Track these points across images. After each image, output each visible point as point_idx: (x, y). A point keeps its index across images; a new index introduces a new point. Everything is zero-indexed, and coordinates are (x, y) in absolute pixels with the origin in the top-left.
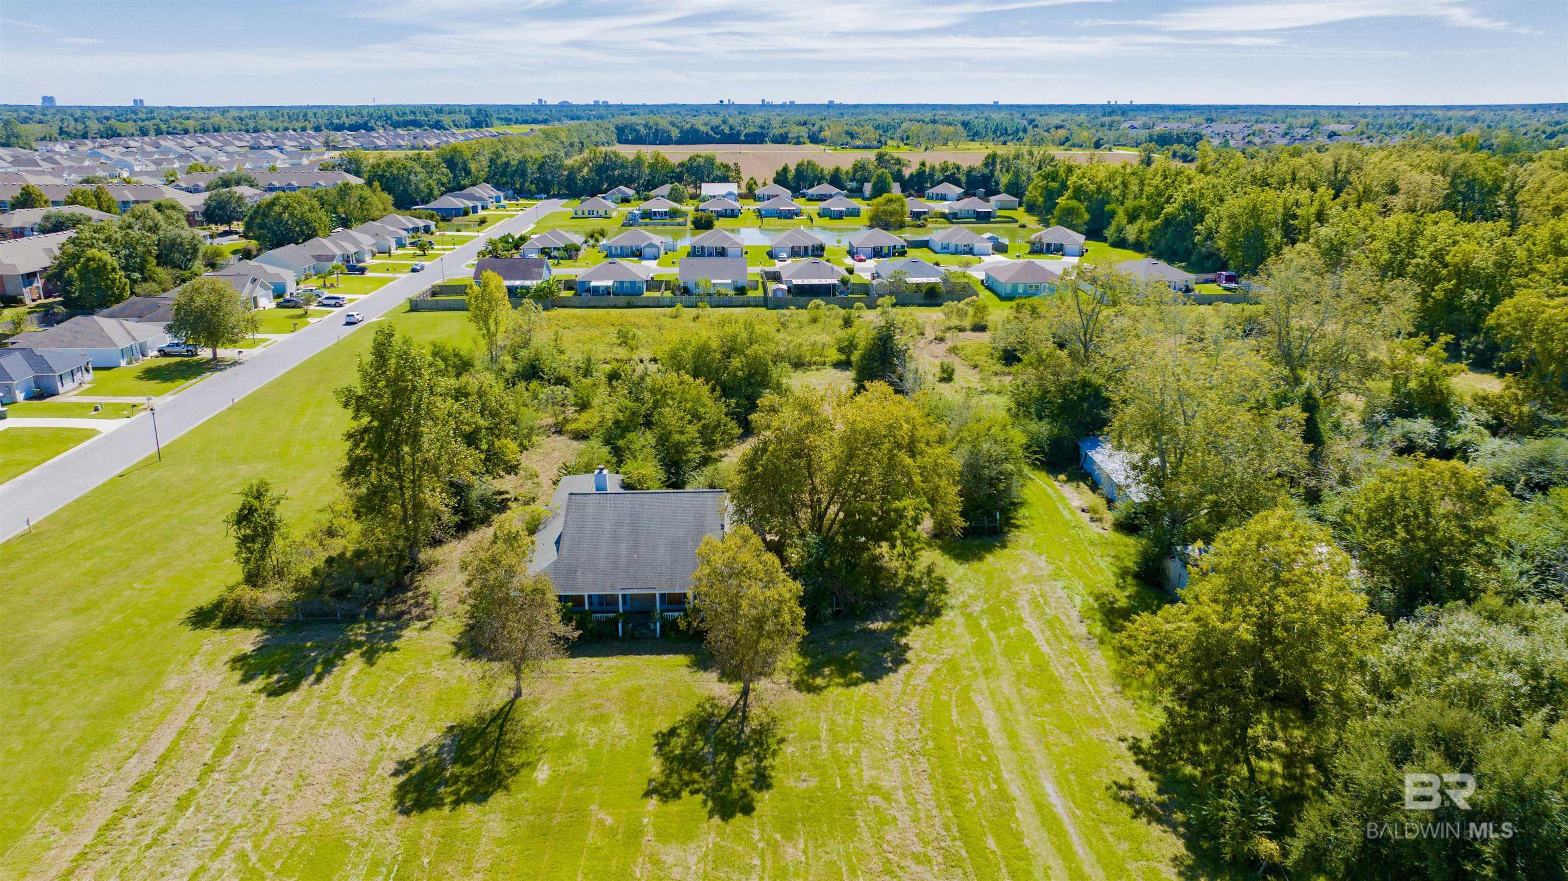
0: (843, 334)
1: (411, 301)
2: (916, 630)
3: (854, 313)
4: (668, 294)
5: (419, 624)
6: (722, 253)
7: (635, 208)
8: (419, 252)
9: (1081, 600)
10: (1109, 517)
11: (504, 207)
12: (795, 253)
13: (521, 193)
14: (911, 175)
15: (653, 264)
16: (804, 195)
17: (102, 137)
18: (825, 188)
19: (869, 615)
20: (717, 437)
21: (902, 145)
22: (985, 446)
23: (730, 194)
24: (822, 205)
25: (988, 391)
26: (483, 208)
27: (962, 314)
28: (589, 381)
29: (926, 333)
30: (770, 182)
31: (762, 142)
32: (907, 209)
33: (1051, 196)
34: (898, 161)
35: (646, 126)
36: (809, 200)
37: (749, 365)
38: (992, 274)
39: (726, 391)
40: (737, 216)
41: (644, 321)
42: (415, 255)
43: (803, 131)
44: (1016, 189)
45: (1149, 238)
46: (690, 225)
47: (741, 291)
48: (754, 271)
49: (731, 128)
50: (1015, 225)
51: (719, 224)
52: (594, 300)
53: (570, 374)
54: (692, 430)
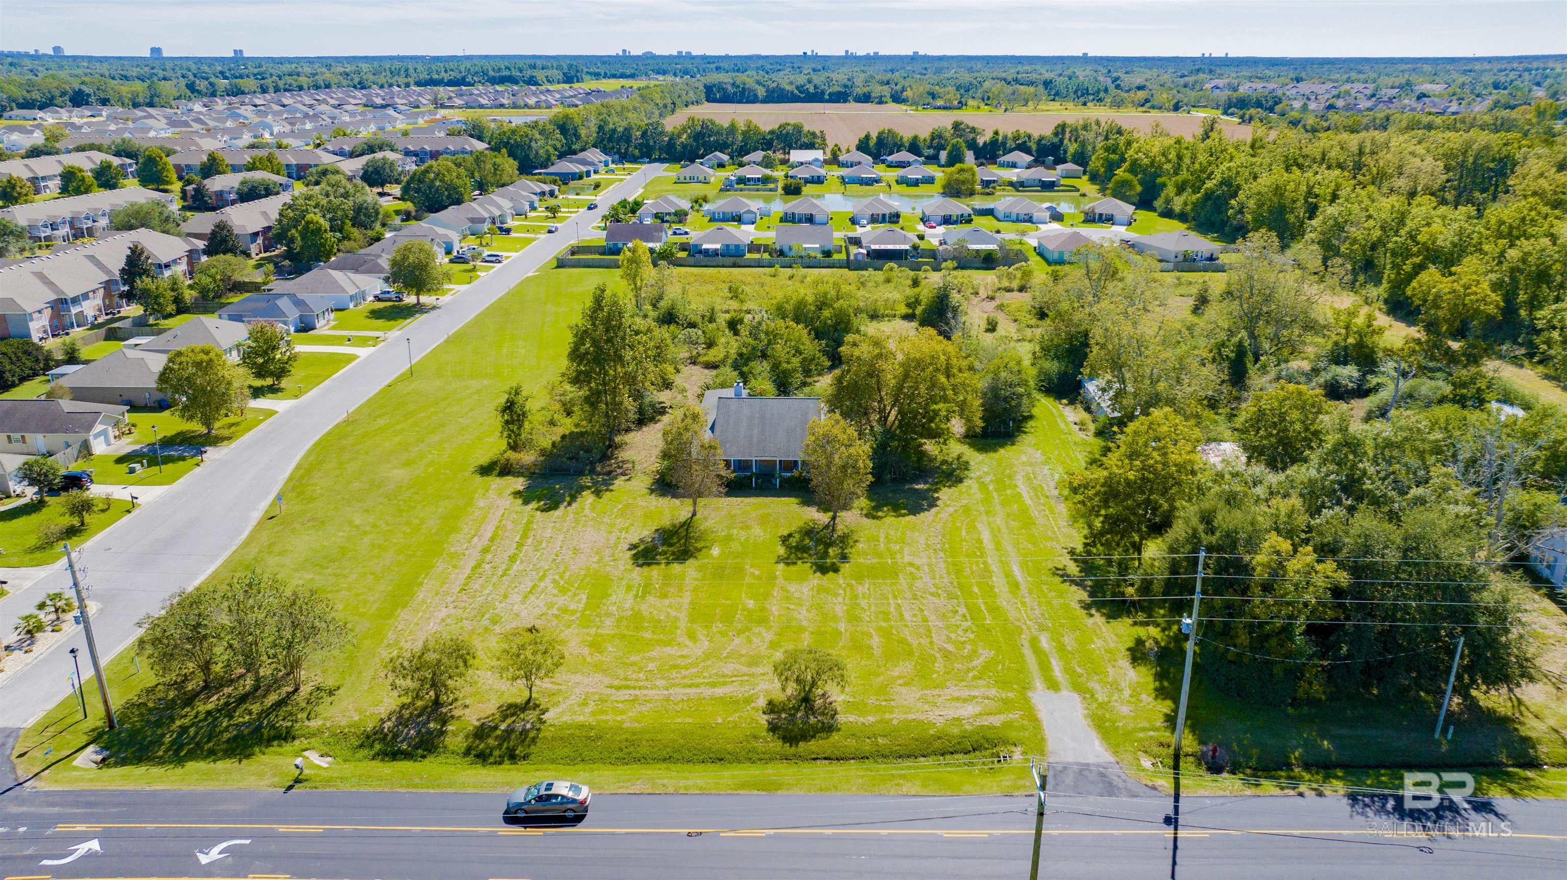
0: (910, 292)
1: (558, 259)
2: (945, 490)
3: (921, 274)
4: (766, 256)
5: (623, 478)
6: (810, 219)
7: (731, 173)
8: (550, 215)
9: (1059, 474)
10: (1092, 427)
11: (613, 171)
12: (874, 219)
13: (624, 157)
14: (985, 143)
15: (750, 228)
16: (883, 162)
17: (228, 95)
18: (904, 156)
19: (916, 479)
20: (813, 367)
21: (982, 105)
22: (1003, 375)
23: (816, 160)
24: (900, 172)
25: (1023, 340)
26: (596, 172)
27: (1010, 277)
28: (714, 325)
29: (981, 292)
30: (853, 148)
31: (845, 101)
32: (978, 178)
33: (1111, 167)
34: (973, 130)
35: (733, 84)
36: (889, 166)
37: (836, 315)
38: (1043, 242)
39: (818, 335)
40: (822, 183)
41: (749, 279)
42: (547, 217)
43: (886, 91)
44: (1081, 159)
45: (1192, 210)
46: (780, 191)
47: (827, 254)
48: (838, 236)
49: (816, 87)
50: (1077, 194)
51: (807, 189)
52: (706, 260)
53: (698, 320)
54: (796, 362)
